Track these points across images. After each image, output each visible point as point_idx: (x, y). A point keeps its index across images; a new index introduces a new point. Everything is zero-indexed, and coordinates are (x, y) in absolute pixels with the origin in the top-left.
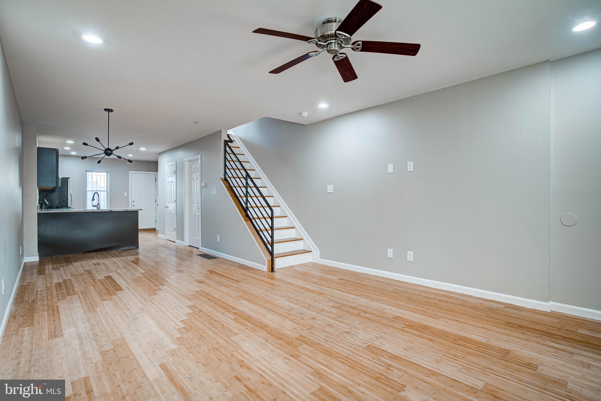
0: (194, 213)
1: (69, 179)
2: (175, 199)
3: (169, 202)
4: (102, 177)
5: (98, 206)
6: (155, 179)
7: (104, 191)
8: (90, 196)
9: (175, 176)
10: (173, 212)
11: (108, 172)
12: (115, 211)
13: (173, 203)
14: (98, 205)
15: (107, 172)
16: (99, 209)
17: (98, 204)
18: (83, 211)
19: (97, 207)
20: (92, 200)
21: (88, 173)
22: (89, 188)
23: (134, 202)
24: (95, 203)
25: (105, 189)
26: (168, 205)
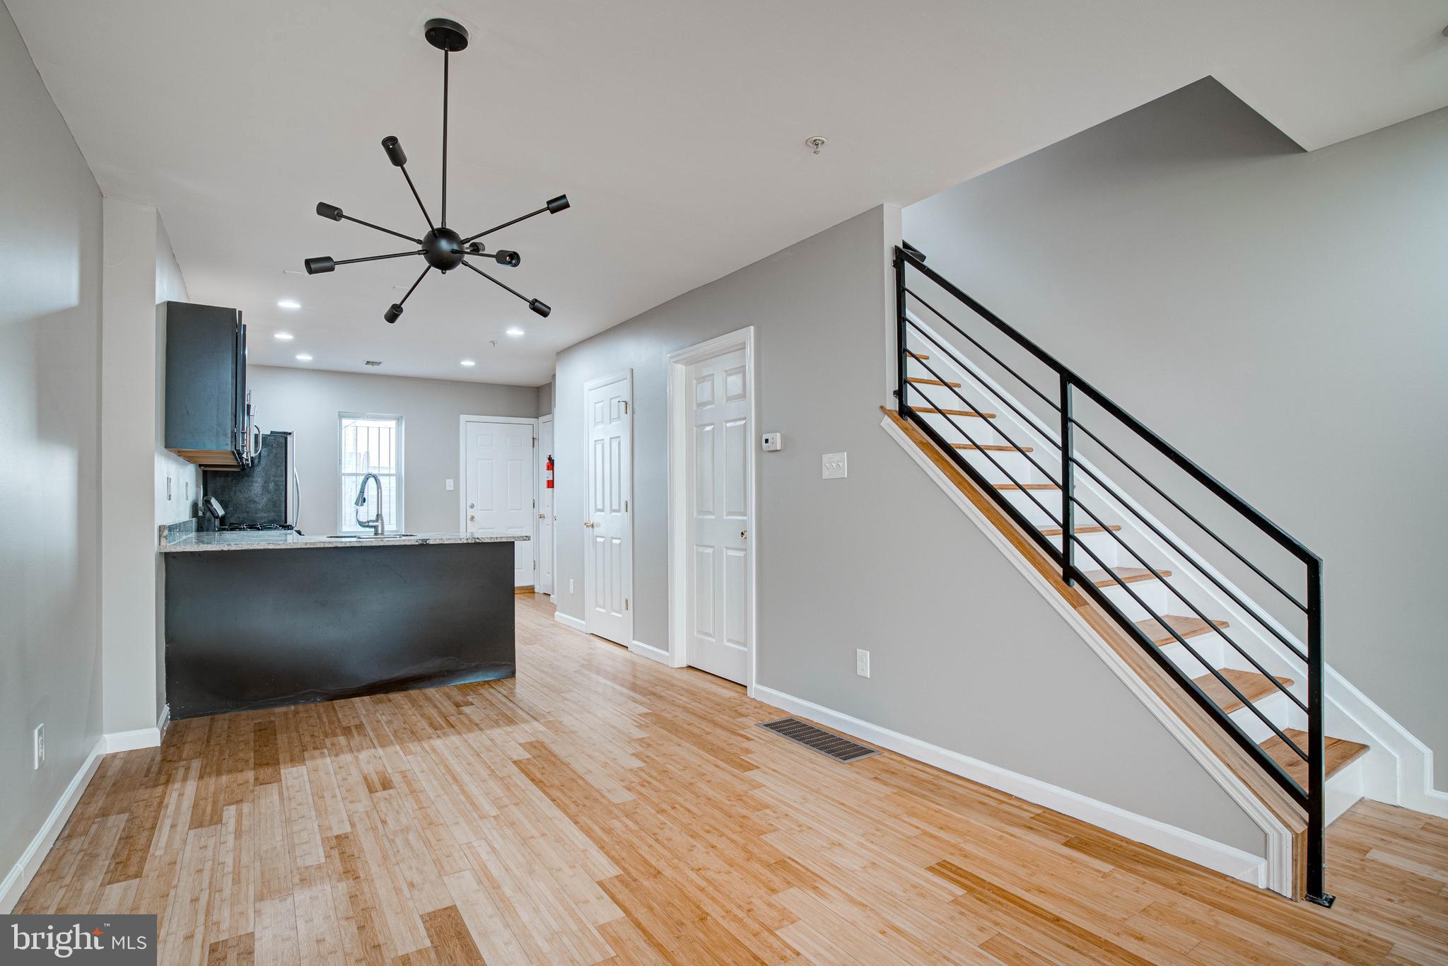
0: (710, 551)
1: (289, 438)
2: (626, 496)
3: (600, 506)
4: (385, 433)
5: (379, 524)
6: (533, 439)
7: (389, 475)
8: (351, 492)
9: (626, 418)
10: (617, 542)
11: (402, 417)
12: (438, 542)
13: (618, 511)
14: (377, 521)
15: (399, 419)
16: (382, 534)
17: (379, 516)
18: (327, 545)
19: (376, 527)
20: (357, 504)
21: (345, 422)
22: (348, 466)
23: (472, 506)
24: (368, 512)
25: (393, 471)
26: (596, 518)
